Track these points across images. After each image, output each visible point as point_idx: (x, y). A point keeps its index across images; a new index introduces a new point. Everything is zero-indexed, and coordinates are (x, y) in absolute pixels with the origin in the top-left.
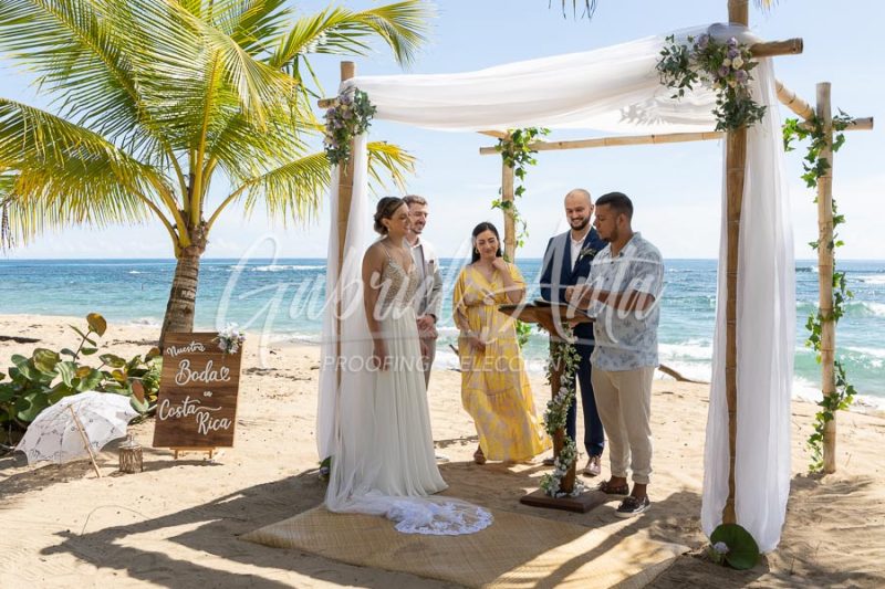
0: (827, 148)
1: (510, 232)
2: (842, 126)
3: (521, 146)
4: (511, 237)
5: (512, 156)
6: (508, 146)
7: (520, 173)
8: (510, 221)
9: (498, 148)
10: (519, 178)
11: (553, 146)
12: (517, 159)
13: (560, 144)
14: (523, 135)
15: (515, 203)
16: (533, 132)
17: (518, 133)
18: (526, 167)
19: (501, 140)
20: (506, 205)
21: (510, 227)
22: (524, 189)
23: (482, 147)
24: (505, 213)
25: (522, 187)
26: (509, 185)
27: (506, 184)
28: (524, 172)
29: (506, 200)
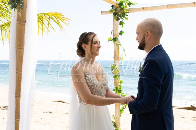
1: (117, 53)
3: (123, 9)
4: (117, 56)
5: (118, 15)
6: (116, 9)
7: (121, 23)
8: (117, 48)
9: (111, 11)
10: (121, 26)
11: (139, 9)
12: (120, 16)
13: (143, 8)
14: (124, 4)
15: (119, 38)
16: (130, 4)
17: (121, 4)
18: (124, 20)
19: (113, 6)
20: (115, 39)
21: (117, 51)
22: (124, 32)
23: (102, 11)
24: (114, 43)
25: (123, 31)
26: (117, 29)
27: (115, 29)
28: (124, 23)
29: (115, 37)
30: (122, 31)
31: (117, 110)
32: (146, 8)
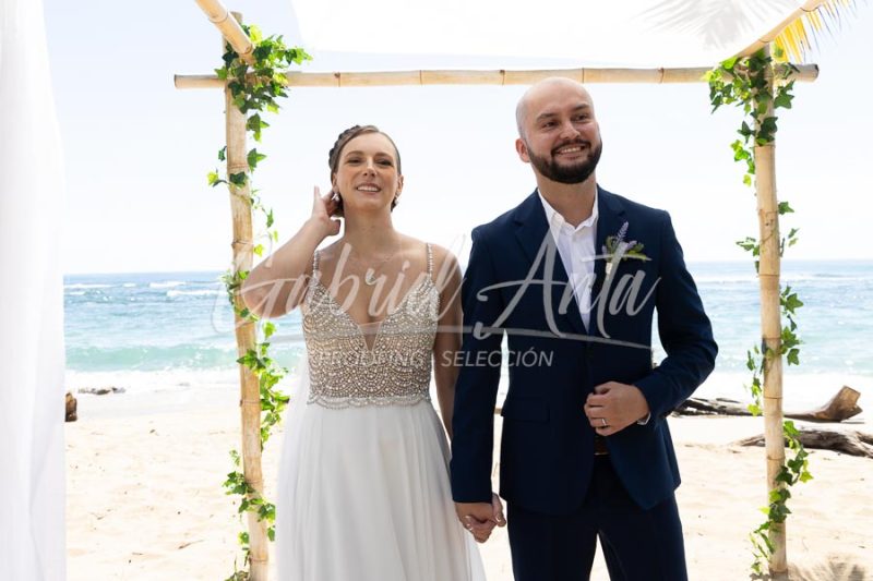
0: (770, 104)
1: (244, 228)
2: (791, 70)
3: (268, 72)
4: (246, 238)
7: (254, 124)
8: (244, 209)
9: (222, 75)
10: (252, 132)
11: (321, 80)
13: (337, 75)
15: (249, 178)
16: (292, 55)
17: (262, 52)
18: (265, 113)
19: (230, 55)
20: (237, 179)
21: (245, 220)
22: (264, 156)
23: (178, 74)
24: (234, 193)
25: (258, 152)
26: (242, 142)
27: (234, 143)
28: (264, 123)
29: (236, 172)
30: (255, 150)
31: (250, 432)
32: (348, 74)
